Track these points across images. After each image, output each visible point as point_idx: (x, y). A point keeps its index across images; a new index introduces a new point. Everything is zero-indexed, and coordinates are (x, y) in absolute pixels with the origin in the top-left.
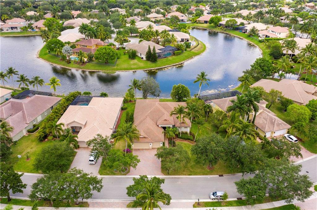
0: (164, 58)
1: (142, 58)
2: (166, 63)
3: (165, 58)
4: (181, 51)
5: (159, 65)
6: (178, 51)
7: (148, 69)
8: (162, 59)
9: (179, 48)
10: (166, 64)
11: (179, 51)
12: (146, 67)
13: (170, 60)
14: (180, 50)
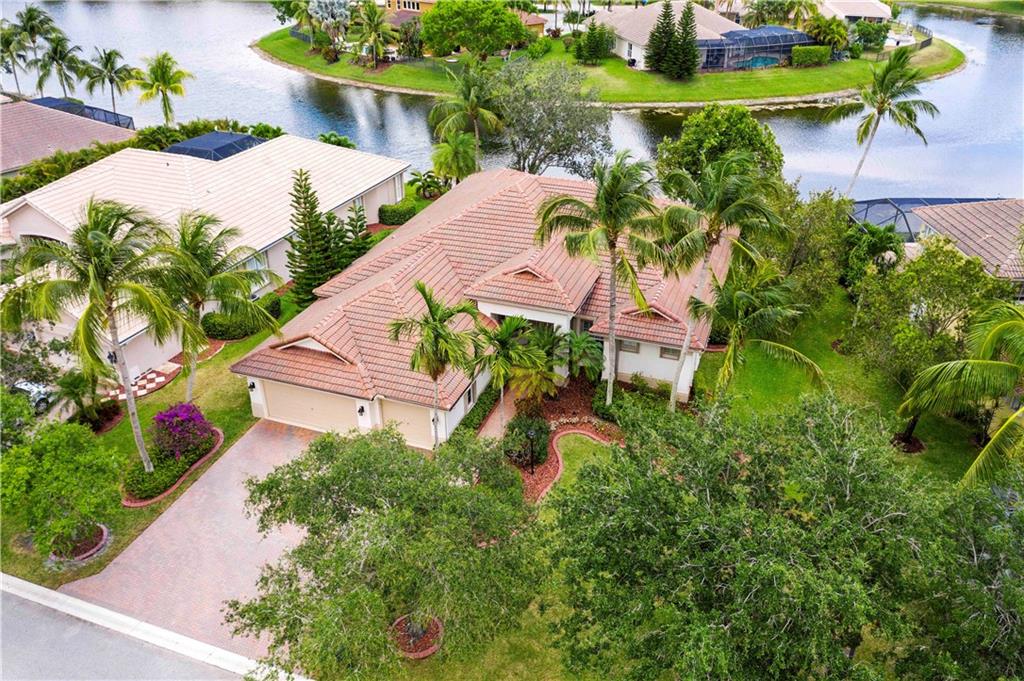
0: (735, 69)
1: (632, 63)
2: (741, 89)
3: (741, 73)
4: (829, 48)
5: (701, 94)
6: (812, 47)
7: (637, 104)
8: (722, 74)
9: (819, 33)
10: (739, 92)
11: (817, 47)
12: (634, 95)
13: (759, 81)
14: (822, 43)
